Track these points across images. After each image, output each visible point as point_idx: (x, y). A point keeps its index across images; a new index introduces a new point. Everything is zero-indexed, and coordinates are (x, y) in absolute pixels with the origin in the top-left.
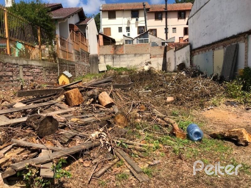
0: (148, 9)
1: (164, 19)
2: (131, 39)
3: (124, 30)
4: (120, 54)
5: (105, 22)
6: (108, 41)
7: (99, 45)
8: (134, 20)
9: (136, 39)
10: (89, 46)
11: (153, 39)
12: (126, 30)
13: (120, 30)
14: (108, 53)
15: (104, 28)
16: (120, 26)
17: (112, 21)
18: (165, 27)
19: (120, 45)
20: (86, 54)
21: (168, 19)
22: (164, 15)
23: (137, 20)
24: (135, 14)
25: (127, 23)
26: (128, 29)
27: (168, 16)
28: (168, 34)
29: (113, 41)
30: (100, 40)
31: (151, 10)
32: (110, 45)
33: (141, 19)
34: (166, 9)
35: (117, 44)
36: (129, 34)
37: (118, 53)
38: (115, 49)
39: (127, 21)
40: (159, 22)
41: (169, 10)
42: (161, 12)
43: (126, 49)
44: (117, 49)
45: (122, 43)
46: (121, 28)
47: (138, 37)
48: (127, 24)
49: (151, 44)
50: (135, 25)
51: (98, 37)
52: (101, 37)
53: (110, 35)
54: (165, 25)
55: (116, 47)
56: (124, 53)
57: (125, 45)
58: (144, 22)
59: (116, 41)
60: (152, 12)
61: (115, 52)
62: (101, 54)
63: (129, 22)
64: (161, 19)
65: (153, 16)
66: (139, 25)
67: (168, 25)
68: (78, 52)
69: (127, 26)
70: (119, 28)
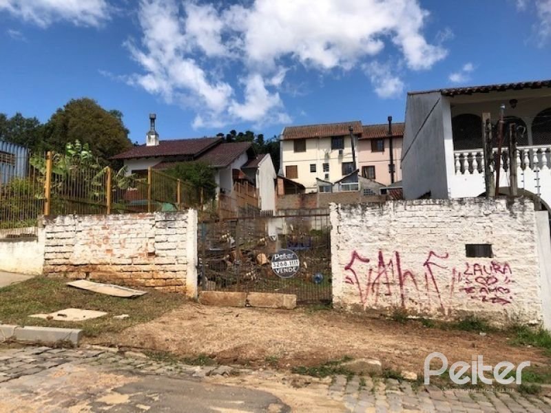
0: (359, 135)
1: (387, 150)
2: (328, 184)
3: (320, 168)
4: (311, 208)
5: (289, 156)
6: (291, 187)
7: (278, 194)
8: (336, 152)
9: (337, 185)
10: (260, 199)
11: (365, 184)
12: (322, 169)
13: (313, 168)
14: (291, 207)
15: (286, 167)
16: (313, 163)
17: (300, 155)
18: (389, 163)
19: (312, 194)
20: (255, 211)
21: (394, 150)
22: (387, 144)
23: (341, 153)
24: (337, 142)
25: (323, 157)
26: (326, 167)
27: (394, 145)
28: (395, 174)
29: (302, 188)
30: (279, 186)
31: (364, 137)
32: (294, 195)
33: (347, 150)
34: (390, 132)
35: (307, 191)
36: (327, 176)
37: (308, 206)
38: (303, 199)
39: (324, 154)
40: (378, 155)
41: (394, 134)
42: (383, 139)
43: (320, 199)
44: (306, 200)
45: (315, 190)
46: (315, 165)
47: (341, 181)
48: (325, 159)
49: (362, 192)
50: (337, 160)
51: (276, 181)
52: (280, 182)
53: (297, 177)
54: (388, 158)
55: (304, 197)
56: (318, 206)
57: (318, 195)
58: (351, 156)
59: (305, 186)
60: (366, 139)
61: (303, 204)
62: (280, 208)
63: (327, 156)
64: (383, 150)
65: (369, 145)
66: (345, 160)
67: (394, 158)
68: (244, 209)
69: (324, 162)
70: (311, 165)
